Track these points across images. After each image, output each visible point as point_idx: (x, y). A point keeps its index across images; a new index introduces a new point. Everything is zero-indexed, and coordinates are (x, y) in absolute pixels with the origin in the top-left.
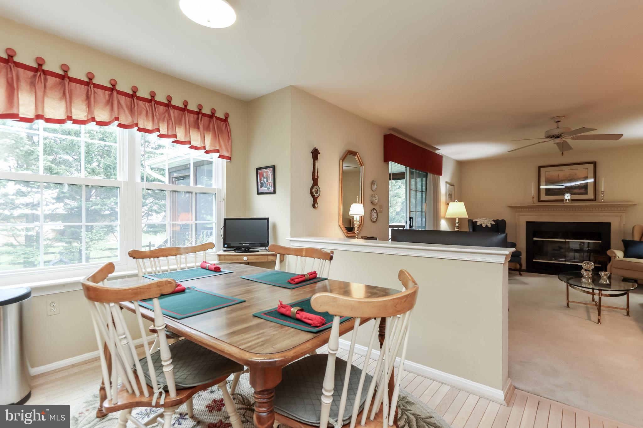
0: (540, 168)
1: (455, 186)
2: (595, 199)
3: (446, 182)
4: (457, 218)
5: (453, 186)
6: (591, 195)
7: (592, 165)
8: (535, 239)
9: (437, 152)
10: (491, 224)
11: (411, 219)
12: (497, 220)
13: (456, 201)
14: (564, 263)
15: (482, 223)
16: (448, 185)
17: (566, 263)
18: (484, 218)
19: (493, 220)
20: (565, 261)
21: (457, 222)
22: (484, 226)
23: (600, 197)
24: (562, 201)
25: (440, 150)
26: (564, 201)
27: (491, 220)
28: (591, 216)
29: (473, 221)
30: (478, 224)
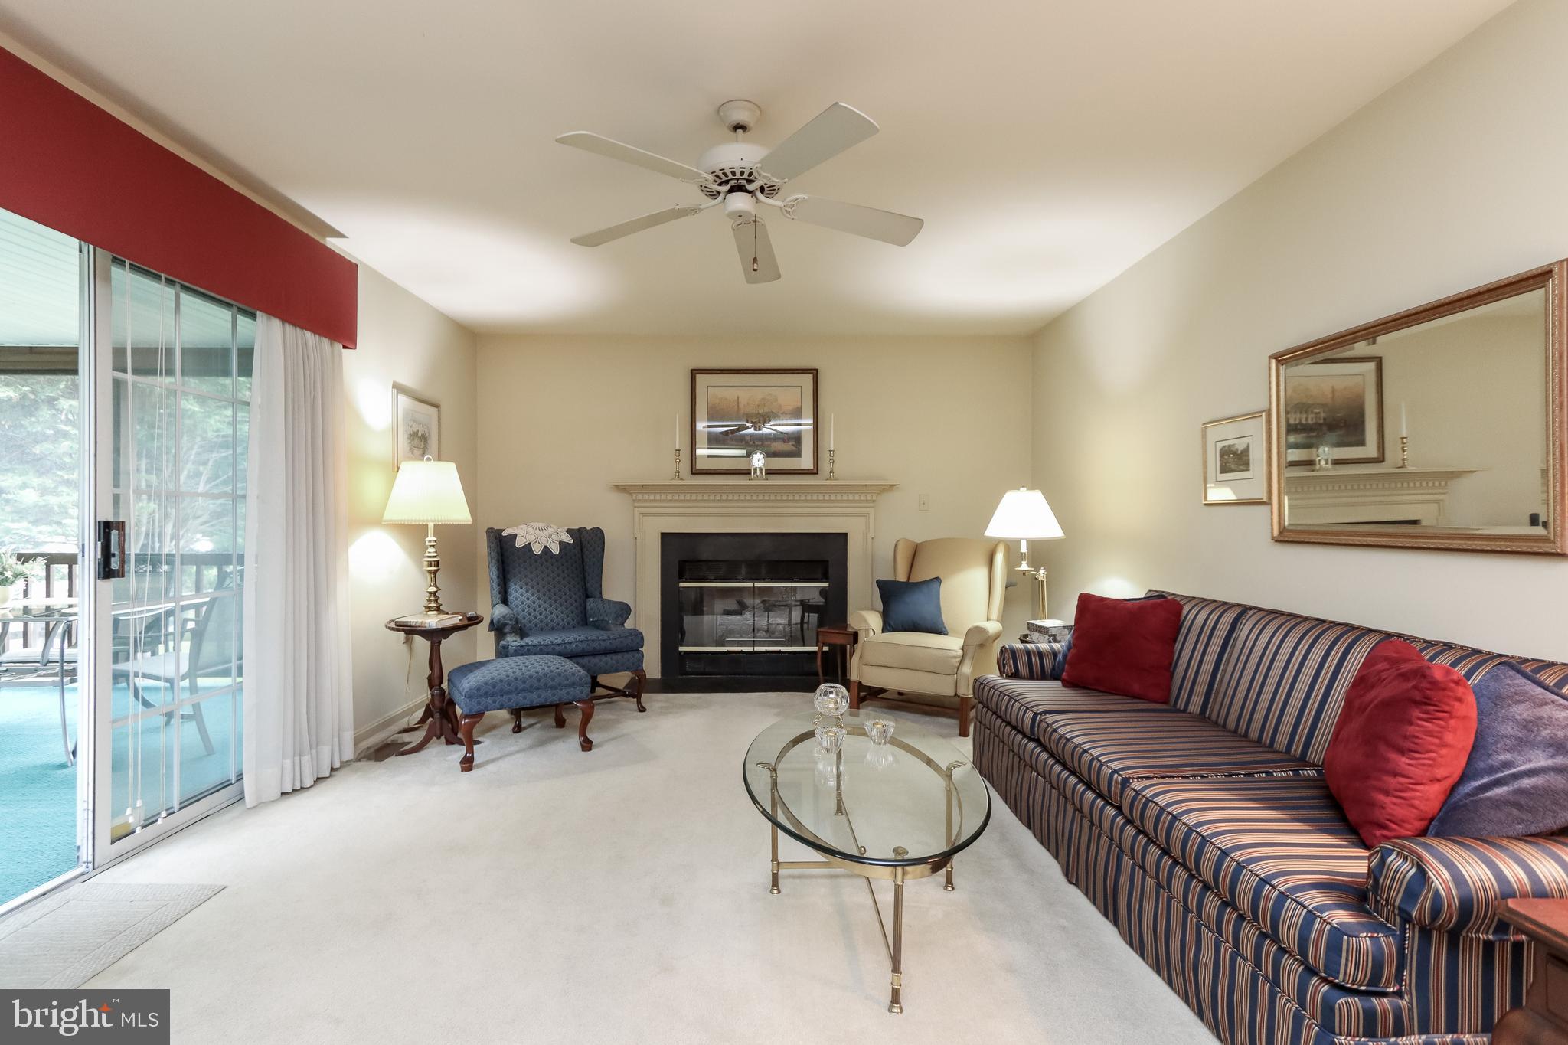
0: (694, 373)
1: (443, 408)
2: (814, 472)
3: (398, 388)
4: (431, 525)
5: (437, 406)
6: (806, 461)
7: (810, 377)
8: (682, 585)
9: (332, 243)
10: (560, 543)
11: (114, 533)
12: (579, 530)
13: (427, 456)
14: (750, 649)
15: (531, 539)
16: (403, 400)
17: (757, 649)
18: (541, 525)
19: (569, 531)
20: (754, 644)
21: (431, 538)
22: (537, 550)
23: (825, 466)
24: (746, 472)
25: (347, 237)
26: (749, 474)
27: (563, 530)
28: (809, 515)
29: (503, 534)
30: (519, 543)
